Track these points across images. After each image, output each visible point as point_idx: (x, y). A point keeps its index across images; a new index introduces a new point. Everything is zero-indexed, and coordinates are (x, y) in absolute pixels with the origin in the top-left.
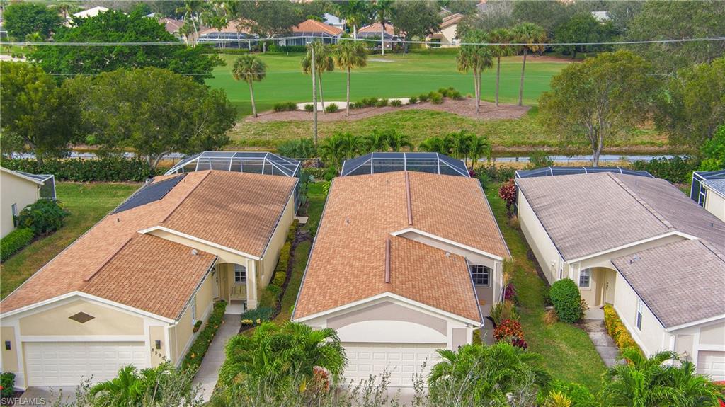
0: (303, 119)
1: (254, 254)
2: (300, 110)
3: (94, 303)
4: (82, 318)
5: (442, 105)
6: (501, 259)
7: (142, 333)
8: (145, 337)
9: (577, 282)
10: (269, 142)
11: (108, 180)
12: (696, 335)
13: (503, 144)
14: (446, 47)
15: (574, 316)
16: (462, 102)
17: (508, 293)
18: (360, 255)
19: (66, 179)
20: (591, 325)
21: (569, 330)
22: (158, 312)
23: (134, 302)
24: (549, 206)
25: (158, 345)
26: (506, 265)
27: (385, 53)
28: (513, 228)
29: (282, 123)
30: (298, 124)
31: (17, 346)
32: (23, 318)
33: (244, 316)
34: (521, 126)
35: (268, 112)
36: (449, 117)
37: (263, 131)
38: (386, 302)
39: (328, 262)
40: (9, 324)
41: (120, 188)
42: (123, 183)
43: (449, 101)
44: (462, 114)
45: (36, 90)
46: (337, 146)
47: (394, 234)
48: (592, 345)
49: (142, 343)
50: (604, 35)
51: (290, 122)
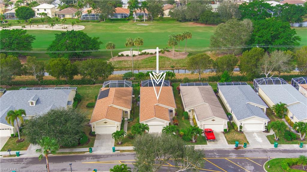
0: (126, 59)
1: (129, 109)
2: (125, 56)
3: (108, 120)
4: (106, 123)
5: (164, 54)
6: (174, 108)
7: (115, 125)
8: (116, 125)
9: (188, 112)
10: (118, 68)
11: (84, 85)
12: (203, 122)
13: (180, 66)
14: (165, 17)
15: (188, 118)
16: (170, 52)
17: (176, 114)
18: (149, 109)
19: (74, 85)
20: (190, 120)
21: (186, 120)
22: (118, 122)
23: (114, 120)
24: (185, 95)
25: (118, 127)
26: (175, 109)
27: (145, 21)
28: (179, 97)
29: (120, 61)
30: (125, 61)
31: (95, 127)
32: (96, 123)
33: (128, 120)
34: (185, 61)
35: (116, 57)
36: (166, 58)
37: (116, 64)
38: (155, 119)
39: (144, 110)
40: (94, 124)
41: (87, 87)
42: (87, 85)
43: (166, 53)
44: (170, 57)
45: (69, 66)
46: (139, 76)
47: (155, 105)
48: (190, 123)
49: (115, 126)
50: (215, 17)
51: (123, 61)
